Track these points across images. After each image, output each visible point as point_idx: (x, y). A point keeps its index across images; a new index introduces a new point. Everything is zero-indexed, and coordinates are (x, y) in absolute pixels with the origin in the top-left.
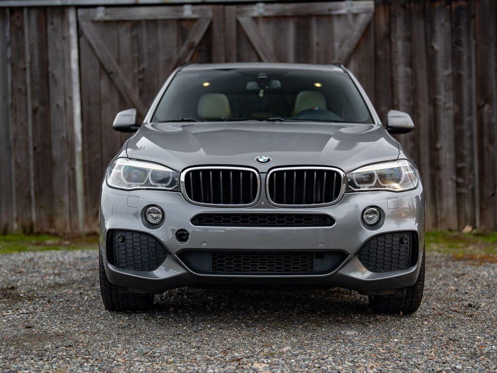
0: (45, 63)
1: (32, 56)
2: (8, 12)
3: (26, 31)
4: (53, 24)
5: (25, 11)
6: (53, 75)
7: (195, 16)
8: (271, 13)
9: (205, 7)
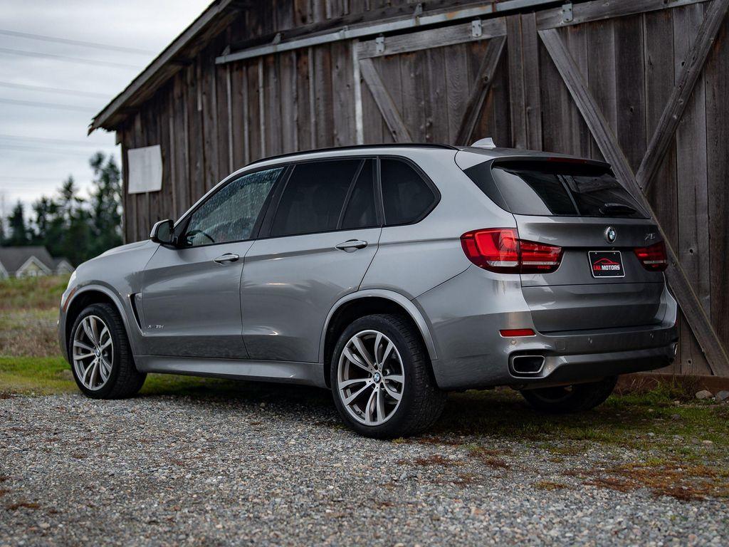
0: (330, 123)
1: (317, 115)
2: (294, 56)
3: (311, 80)
4: (337, 67)
5: (310, 52)
6: (338, 140)
7: (485, 37)
8: (582, 19)
9: (497, 20)
